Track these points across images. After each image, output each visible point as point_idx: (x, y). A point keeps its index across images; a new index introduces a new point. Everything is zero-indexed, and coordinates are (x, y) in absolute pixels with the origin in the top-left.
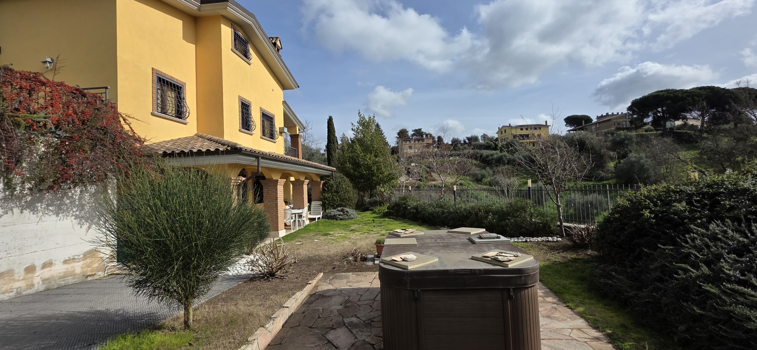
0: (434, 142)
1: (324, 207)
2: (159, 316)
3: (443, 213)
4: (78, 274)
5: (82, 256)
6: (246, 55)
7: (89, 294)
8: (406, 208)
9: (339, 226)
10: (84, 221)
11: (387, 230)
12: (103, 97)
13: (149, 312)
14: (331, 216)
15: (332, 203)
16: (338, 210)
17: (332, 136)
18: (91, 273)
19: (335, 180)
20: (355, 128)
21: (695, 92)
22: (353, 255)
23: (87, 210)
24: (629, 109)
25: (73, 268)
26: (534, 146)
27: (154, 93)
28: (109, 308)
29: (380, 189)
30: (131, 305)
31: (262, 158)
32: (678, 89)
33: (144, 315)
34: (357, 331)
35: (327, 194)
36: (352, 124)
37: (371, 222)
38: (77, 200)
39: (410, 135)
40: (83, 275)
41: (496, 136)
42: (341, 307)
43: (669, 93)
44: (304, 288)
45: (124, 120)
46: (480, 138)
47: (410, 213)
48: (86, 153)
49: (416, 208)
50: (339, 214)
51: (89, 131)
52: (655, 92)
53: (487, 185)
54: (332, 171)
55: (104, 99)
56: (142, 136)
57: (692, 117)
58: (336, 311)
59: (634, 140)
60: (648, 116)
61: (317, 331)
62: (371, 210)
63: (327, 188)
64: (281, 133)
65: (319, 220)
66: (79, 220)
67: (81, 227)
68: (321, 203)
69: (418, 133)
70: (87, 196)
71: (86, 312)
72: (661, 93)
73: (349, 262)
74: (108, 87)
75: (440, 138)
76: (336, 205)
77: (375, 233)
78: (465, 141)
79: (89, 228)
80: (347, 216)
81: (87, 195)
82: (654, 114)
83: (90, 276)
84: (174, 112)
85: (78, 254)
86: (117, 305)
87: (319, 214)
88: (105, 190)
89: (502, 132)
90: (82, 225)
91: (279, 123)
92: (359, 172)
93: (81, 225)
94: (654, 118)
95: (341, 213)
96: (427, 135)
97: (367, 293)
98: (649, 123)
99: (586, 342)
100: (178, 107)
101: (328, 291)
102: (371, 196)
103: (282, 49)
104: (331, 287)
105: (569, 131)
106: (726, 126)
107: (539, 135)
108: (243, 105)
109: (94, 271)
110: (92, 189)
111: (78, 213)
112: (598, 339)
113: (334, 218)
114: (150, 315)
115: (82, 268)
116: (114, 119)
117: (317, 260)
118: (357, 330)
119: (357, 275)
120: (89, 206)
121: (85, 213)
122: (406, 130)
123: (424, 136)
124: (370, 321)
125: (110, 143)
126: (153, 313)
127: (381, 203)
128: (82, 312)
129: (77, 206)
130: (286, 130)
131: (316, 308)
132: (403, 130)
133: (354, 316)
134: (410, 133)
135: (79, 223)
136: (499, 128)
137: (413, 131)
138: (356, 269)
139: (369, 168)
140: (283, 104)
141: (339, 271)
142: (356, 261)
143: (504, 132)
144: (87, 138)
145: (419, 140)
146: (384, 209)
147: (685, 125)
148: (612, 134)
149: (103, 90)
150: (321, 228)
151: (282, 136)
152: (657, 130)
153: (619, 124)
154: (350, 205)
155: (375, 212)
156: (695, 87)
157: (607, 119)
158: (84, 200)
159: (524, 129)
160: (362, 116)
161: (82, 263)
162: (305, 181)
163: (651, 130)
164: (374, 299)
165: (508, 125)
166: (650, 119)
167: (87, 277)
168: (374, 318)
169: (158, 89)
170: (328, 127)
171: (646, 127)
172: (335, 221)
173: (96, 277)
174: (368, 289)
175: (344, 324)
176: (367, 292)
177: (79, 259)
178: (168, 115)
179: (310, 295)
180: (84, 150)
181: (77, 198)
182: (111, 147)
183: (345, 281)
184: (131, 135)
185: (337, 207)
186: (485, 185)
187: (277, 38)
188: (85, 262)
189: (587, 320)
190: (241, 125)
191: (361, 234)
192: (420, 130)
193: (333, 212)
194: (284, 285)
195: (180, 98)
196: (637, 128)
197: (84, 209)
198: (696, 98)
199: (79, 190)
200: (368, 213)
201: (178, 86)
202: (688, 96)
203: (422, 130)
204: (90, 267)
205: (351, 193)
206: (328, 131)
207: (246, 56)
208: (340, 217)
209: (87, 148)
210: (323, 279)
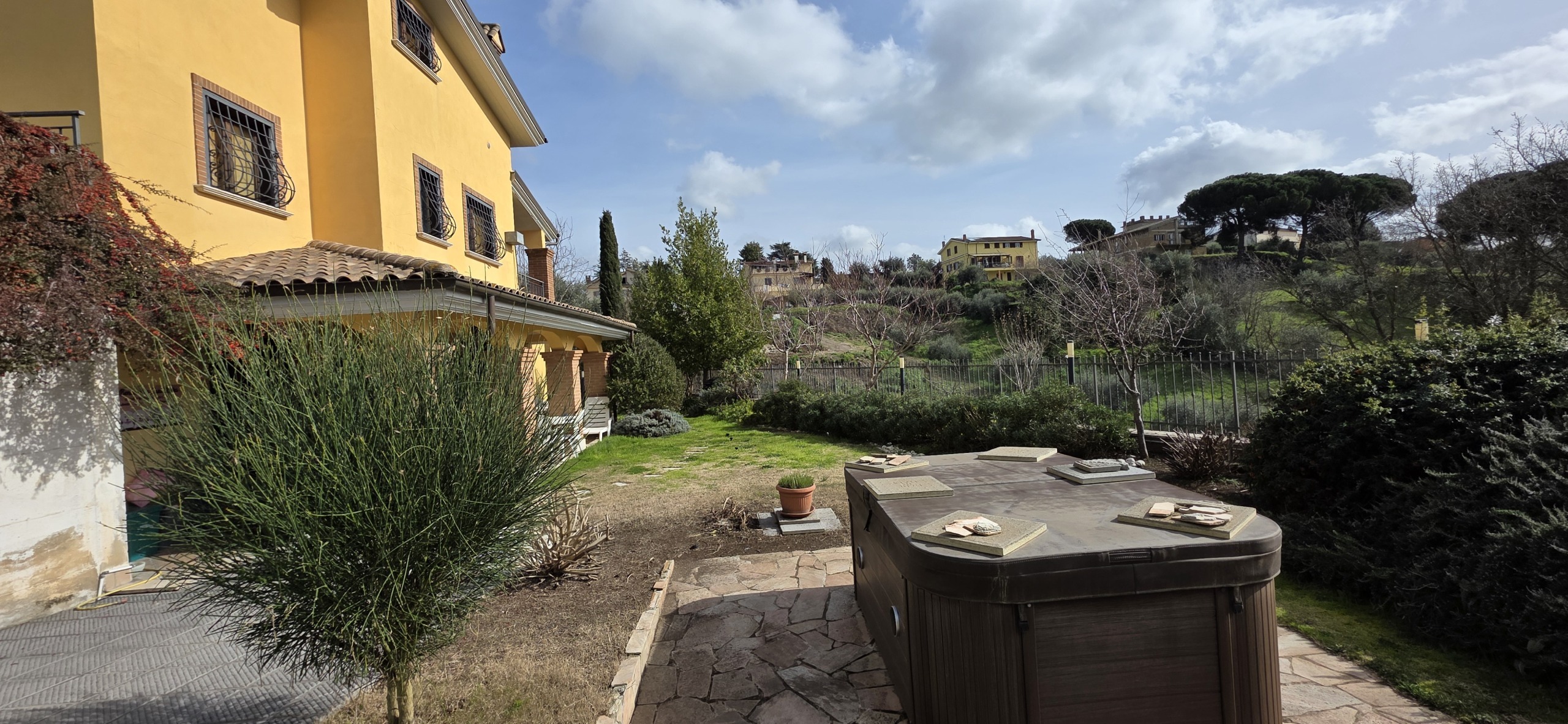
0: (815, 269)
1: (615, 409)
2: (301, 706)
3: (883, 415)
4: (21, 601)
5: (31, 553)
6: (425, 57)
7: (69, 653)
8: (796, 407)
9: (657, 449)
10: (30, 462)
11: (769, 456)
12: (66, 139)
13: (268, 696)
14: (633, 429)
15: (633, 399)
16: (648, 416)
17: (611, 256)
18: (58, 595)
19: (638, 351)
20: (671, 236)
21: (1294, 181)
22: (725, 514)
23: (38, 433)
24: (1182, 209)
25: (8, 586)
26: (1009, 279)
27: (201, 139)
28: (142, 690)
29: (730, 366)
30: (207, 678)
31: (499, 299)
32: (1265, 174)
33: (256, 706)
34: (825, 701)
35: (622, 382)
36: (663, 228)
37: (723, 438)
38: (8, 409)
39: (765, 255)
40: (38, 603)
41: (938, 259)
42: (755, 643)
43: (1250, 180)
44: (650, 601)
45: (131, 200)
46: (906, 263)
47: (807, 418)
48: (31, 282)
49: (820, 407)
50: (649, 423)
51: (34, 225)
52: (1227, 179)
53: (923, 356)
54: (630, 331)
55: (70, 143)
56: (185, 244)
57: (1287, 227)
58: (748, 652)
59: (1192, 268)
60: (1214, 224)
61: (728, 709)
62: (711, 413)
63: (619, 367)
64: (509, 245)
65: (605, 439)
66: (15, 460)
67: (23, 479)
68: (606, 400)
69: (782, 250)
70: (35, 396)
71: (77, 711)
72: (1236, 180)
73: (722, 532)
74: (81, 112)
75: (826, 262)
76: (642, 404)
77: (746, 462)
78: (876, 270)
79: (44, 479)
80: (668, 427)
81: (35, 393)
82: (1224, 219)
83: (57, 601)
84: (252, 188)
85: (21, 548)
86: (165, 678)
87: (604, 424)
88: (87, 384)
89: (949, 251)
90: (27, 472)
91: (504, 222)
92: (680, 333)
93: (23, 473)
94: (1223, 226)
95: (655, 421)
96: (801, 256)
97: (800, 604)
98: (1212, 236)
99: (1335, 686)
100: (266, 176)
101: (706, 602)
102: (708, 384)
103: (504, 52)
104: (704, 594)
105: (1074, 250)
106: (1341, 245)
107: (1020, 259)
108: (424, 177)
109: (69, 589)
110: (53, 377)
111: (11, 442)
112: (1354, 677)
113: (639, 432)
114: (274, 705)
115: (33, 583)
116: (101, 196)
117: (644, 531)
118: (825, 698)
119: (755, 561)
120: (44, 423)
121: (32, 442)
122: (757, 245)
123: (796, 258)
124: (843, 673)
125: (98, 258)
126: (280, 698)
127: (732, 398)
128: (61, 709)
129: (8, 424)
130: (520, 238)
131: (698, 648)
132: (751, 244)
133: (799, 662)
134: (767, 252)
135: (18, 469)
136: (943, 243)
137: (772, 248)
138: (744, 546)
139: (703, 324)
140: (511, 179)
141: (706, 554)
142: (738, 528)
143: (952, 251)
144: (31, 244)
145: (785, 267)
146: (746, 407)
147: (1275, 240)
148: (1153, 257)
149: (67, 121)
150: (619, 455)
151: (511, 251)
152: (1226, 250)
153: (1162, 237)
154: (671, 404)
155: (722, 418)
156: (1292, 170)
157: (1142, 228)
158: (29, 407)
159: (992, 246)
160: (687, 210)
161: (31, 571)
162: (576, 352)
163: (1217, 251)
164: (824, 617)
165: (962, 238)
166: (1217, 229)
167: (49, 605)
168: (849, 664)
169: (209, 128)
170: (602, 236)
171: (1209, 244)
172: (641, 439)
173: (74, 604)
174: (797, 594)
175: (787, 686)
176: (799, 600)
177: (23, 561)
178: (237, 194)
179: (666, 617)
180: (25, 276)
181: (7, 402)
182: (103, 267)
183: (732, 576)
184: (153, 238)
185: (645, 408)
186: (920, 357)
187: (492, 26)
188: (42, 567)
189: (1305, 635)
190: (421, 222)
191: (716, 466)
192: (786, 245)
193: (637, 419)
194: (598, 597)
195: (268, 152)
196: (1193, 246)
197: (30, 430)
198: (1296, 192)
199: (12, 382)
200: (706, 420)
201: (260, 124)
202: (1282, 187)
203: (792, 246)
204: (56, 580)
205: (675, 377)
206: (602, 244)
207: (427, 62)
208: (653, 429)
209: (32, 269)
210: (681, 573)
